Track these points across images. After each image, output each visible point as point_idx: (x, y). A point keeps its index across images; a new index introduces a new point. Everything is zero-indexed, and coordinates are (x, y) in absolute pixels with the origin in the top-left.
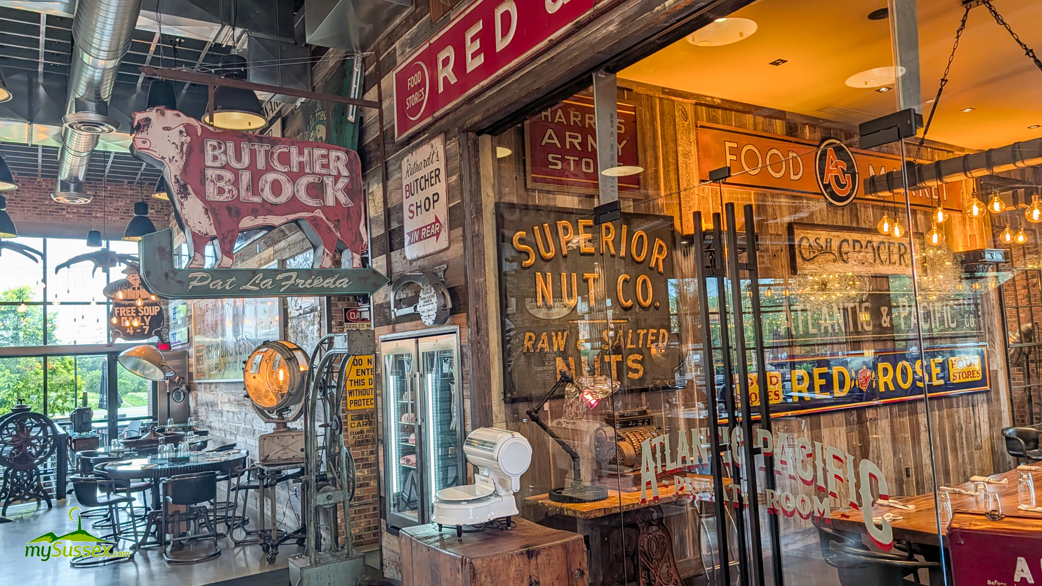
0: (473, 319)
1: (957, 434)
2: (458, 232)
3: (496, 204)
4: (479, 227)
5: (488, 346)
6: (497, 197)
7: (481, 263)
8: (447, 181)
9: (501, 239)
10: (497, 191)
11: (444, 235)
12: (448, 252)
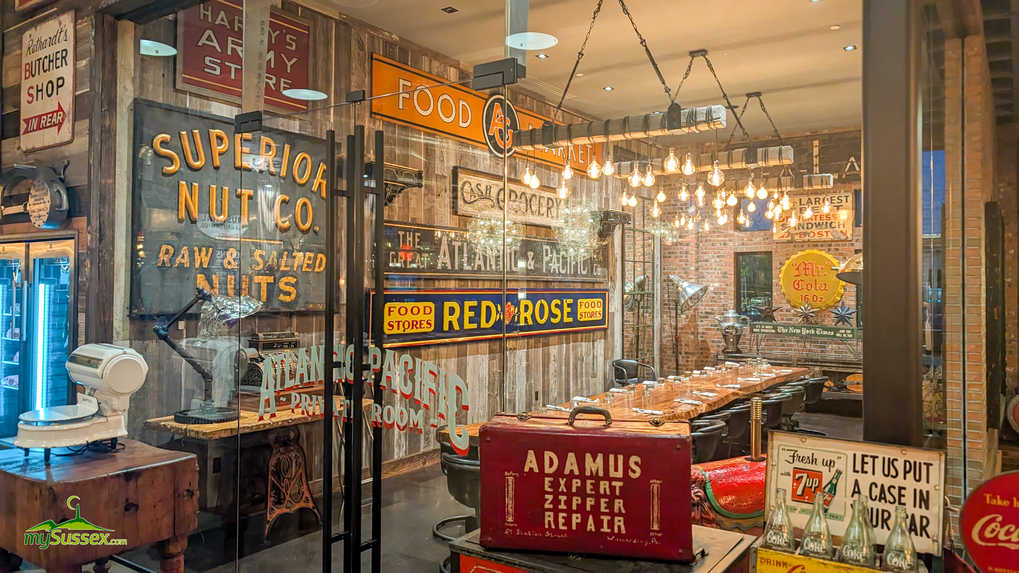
0: (95, 223)
1: (579, 364)
2: (85, 123)
3: (135, 100)
4: (111, 121)
5: (112, 256)
6: (137, 93)
7: (110, 162)
8: (75, 65)
9: (138, 140)
10: (137, 85)
11: (67, 126)
12: (71, 146)
